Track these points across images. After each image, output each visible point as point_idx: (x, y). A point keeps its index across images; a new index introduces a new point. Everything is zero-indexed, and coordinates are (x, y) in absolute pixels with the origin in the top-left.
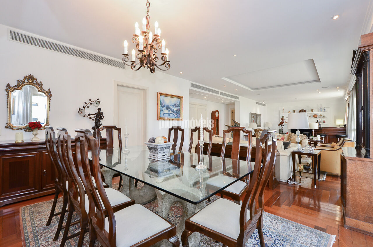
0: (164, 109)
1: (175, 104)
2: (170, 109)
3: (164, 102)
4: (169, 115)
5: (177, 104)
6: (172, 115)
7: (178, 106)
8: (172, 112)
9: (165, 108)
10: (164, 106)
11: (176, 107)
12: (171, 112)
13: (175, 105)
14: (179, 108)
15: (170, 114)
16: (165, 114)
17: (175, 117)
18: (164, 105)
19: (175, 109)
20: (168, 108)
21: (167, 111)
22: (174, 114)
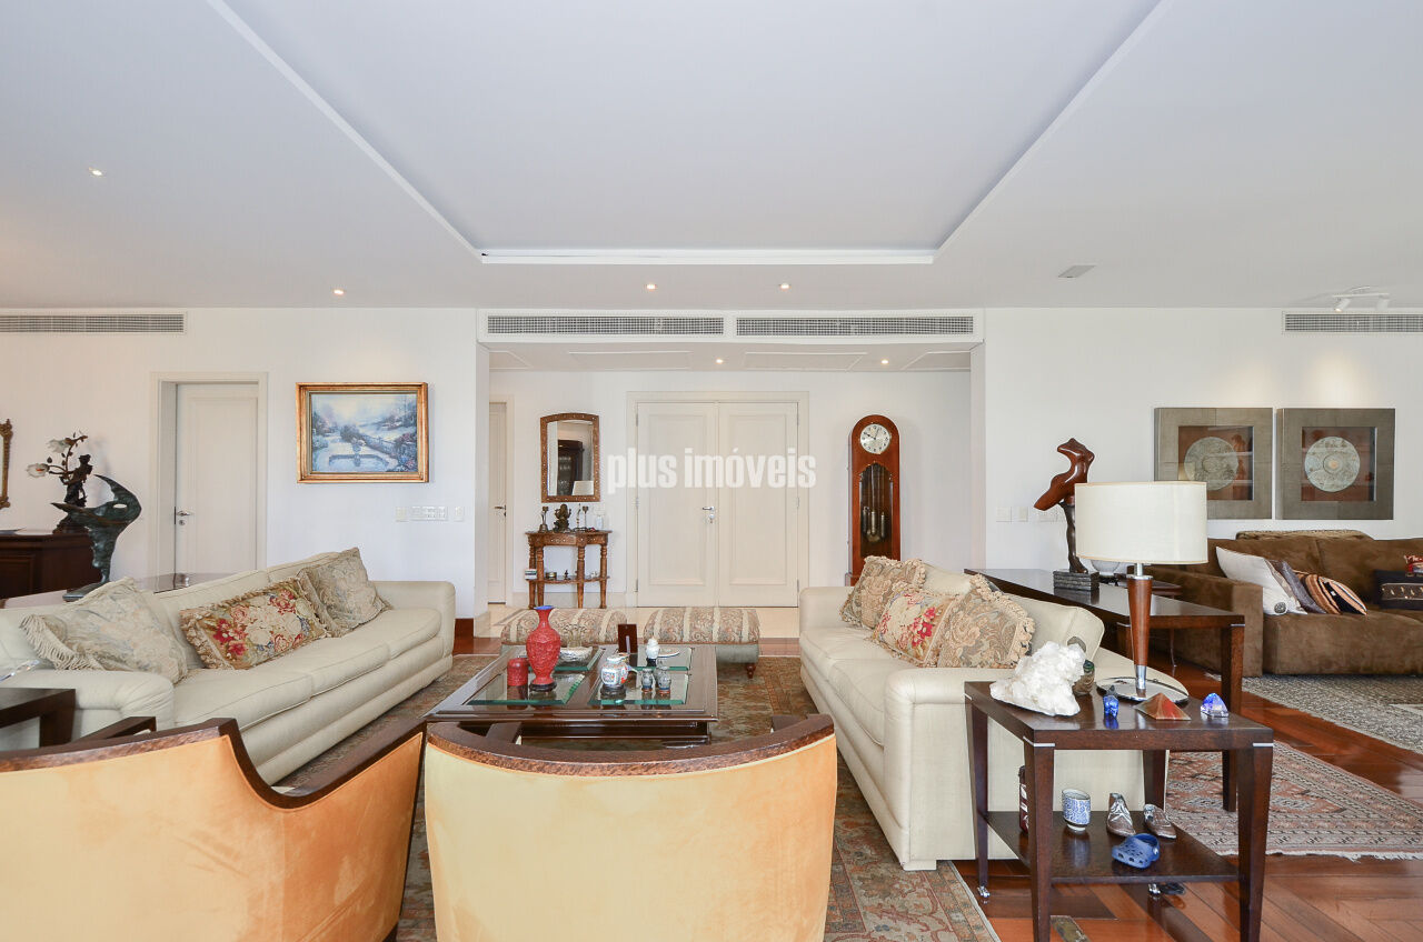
0: (333, 441)
1: (388, 416)
2: (361, 437)
3: (330, 416)
4: (357, 464)
5: (397, 418)
6: (374, 460)
7: (406, 425)
8: (373, 447)
9: (336, 436)
10: (331, 431)
11: (396, 427)
12: (365, 450)
13: (388, 422)
14: (410, 430)
15: (361, 456)
16: (337, 461)
17: (391, 467)
18: (329, 425)
19: (391, 437)
20: (348, 435)
21: (347, 449)
22: (381, 455)
